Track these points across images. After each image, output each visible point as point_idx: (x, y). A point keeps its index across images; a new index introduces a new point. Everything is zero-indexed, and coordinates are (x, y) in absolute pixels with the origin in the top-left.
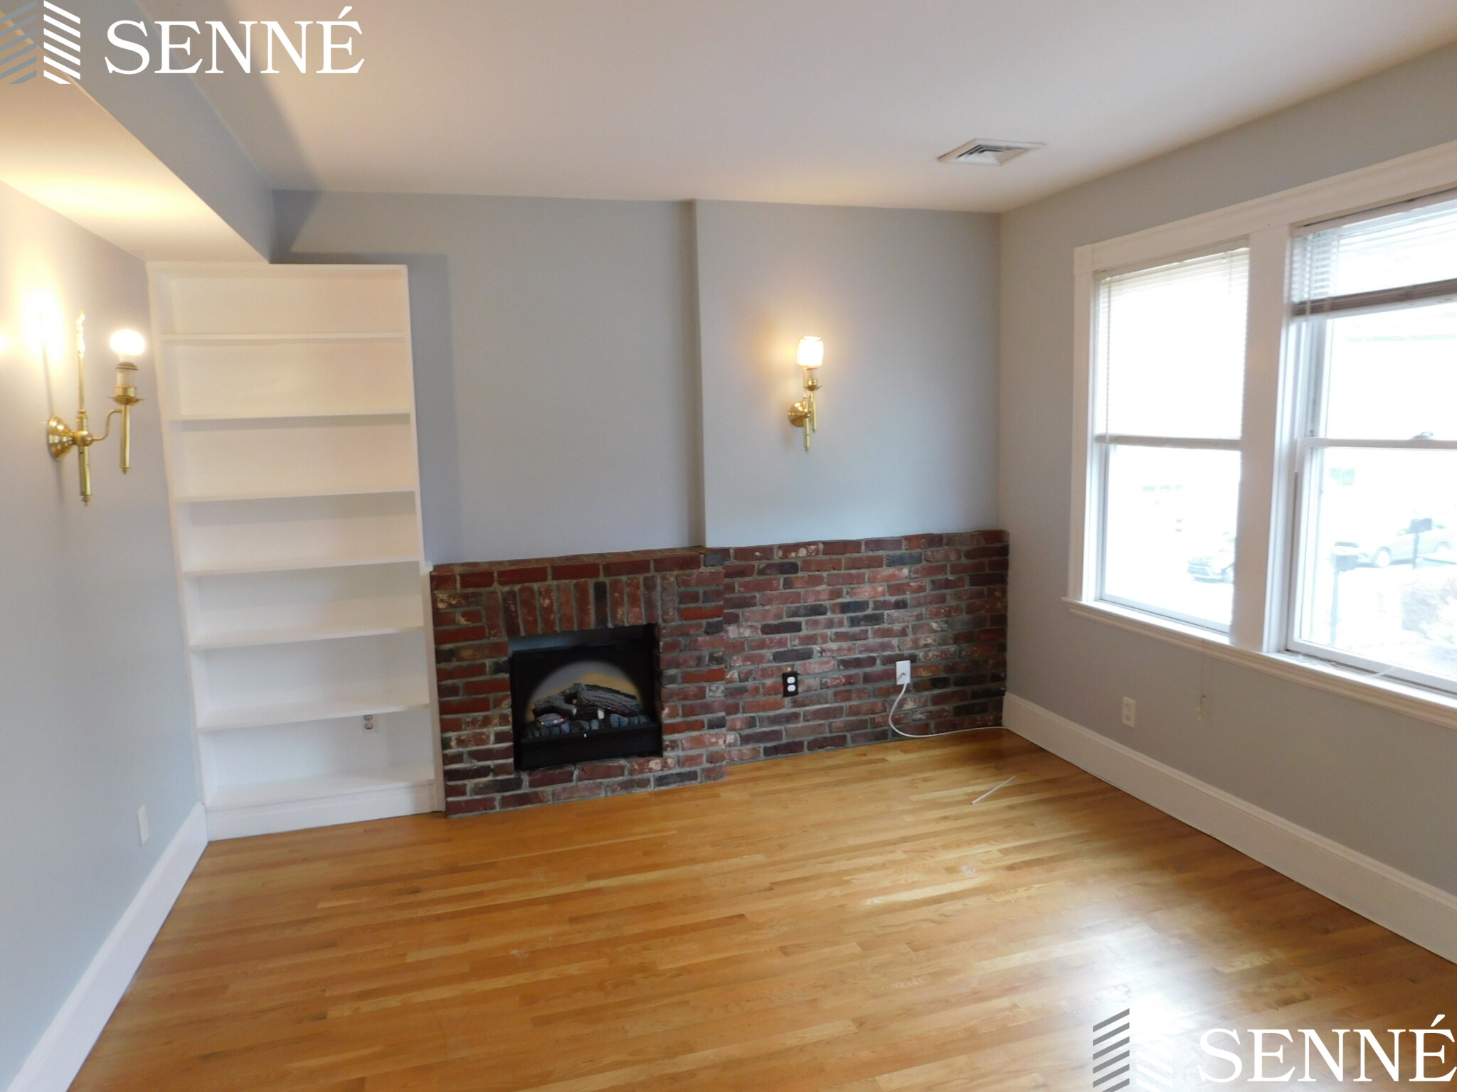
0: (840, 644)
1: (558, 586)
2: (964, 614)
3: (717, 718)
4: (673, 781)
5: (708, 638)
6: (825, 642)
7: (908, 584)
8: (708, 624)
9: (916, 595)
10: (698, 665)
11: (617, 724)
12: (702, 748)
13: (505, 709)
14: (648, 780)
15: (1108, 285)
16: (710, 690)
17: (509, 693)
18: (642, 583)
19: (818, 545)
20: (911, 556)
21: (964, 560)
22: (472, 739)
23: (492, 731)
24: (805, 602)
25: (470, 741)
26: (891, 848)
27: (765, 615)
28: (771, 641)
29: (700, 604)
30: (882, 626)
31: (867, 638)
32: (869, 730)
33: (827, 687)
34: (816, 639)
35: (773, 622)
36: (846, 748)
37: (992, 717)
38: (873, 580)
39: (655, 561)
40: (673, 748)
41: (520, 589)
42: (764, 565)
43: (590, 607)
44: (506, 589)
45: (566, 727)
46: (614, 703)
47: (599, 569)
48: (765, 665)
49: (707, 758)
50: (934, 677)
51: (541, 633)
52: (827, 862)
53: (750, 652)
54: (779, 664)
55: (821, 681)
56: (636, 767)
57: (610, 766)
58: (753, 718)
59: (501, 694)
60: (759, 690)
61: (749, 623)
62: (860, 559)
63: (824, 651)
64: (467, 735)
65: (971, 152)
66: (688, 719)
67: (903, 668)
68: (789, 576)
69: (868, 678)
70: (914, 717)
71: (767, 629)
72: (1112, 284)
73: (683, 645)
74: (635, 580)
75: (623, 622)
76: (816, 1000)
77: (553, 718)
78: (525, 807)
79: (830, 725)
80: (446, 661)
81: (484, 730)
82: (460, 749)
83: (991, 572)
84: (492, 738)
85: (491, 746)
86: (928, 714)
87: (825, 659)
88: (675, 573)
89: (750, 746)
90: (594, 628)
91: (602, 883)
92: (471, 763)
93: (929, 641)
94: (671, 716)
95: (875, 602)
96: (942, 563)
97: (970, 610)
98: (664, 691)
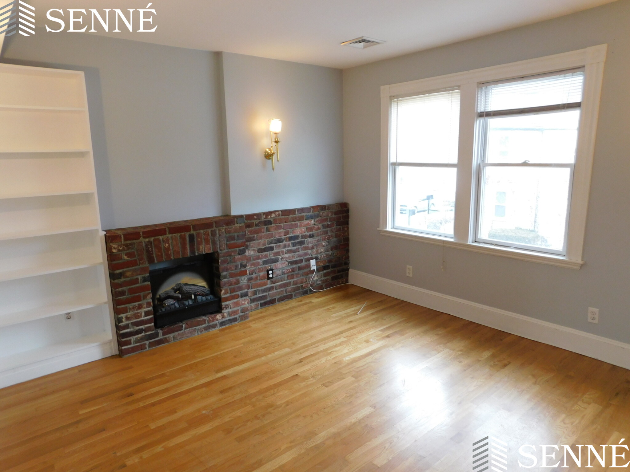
0: (289, 254)
1: (172, 237)
2: (334, 238)
3: (245, 292)
4: (227, 323)
5: (239, 256)
6: (283, 254)
7: (314, 227)
8: (240, 250)
9: (317, 231)
10: (236, 269)
11: (201, 301)
12: (238, 306)
13: (149, 299)
14: (216, 325)
15: (397, 102)
16: (241, 280)
17: (150, 291)
18: (210, 233)
19: (279, 212)
20: (315, 215)
21: (334, 216)
22: (133, 316)
23: (143, 311)
24: (275, 237)
25: (132, 317)
26: (338, 337)
27: (259, 244)
28: (262, 256)
29: (236, 241)
30: (305, 246)
31: (299, 251)
32: (301, 290)
33: (284, 274)
34: (280, 253)
35: (262, 247)
36: (292, 299)
37: (345, 280)
38: (300, 226)
39: (215, 222)
40: (226, 308)
41: (153, 240)
42: (258, 222)
43: (187, 246)
44: (147, 240)
45: (177, 305)
46: (198, 290)
47: (190, 228)
48: (260, 267)
49: (241, 311)
50: (324, 265)
51: (164, 260)
52: (317, 347)
53: (253, 261)
54: (265, 266)
55: (282, 271)
56: (211, 319)
57: (199, 320)
58: (255, 290)
59: (147, 292)
60: (258, 278)
61: (253, 249)
62: (296, 218)
63: (283, 258)
64: (131, 314)
65: (356, 42)
66: (232, 294)
67: (313, 262)
68: (268, 226)
69: (300, 268)
70: (317, 283)
71: (260, 251)
72: (398, 102)
73: (229, 261)
74: (207, 232)
75: (202, 252)
76: (351, 402)
77: (170, 301)
78: (161, 345)
79: (286, 290)
80: (118, 279)
81: (139, 311)
82: (128, 322)
83: (343, 220)
84: (143, 314)
85: (143, 318)
86: (322, 281)
87: (283, 262)
88: (224, 228)
89: (254, 303)
90: (189, 256)
91: (224, 373)
92: (133, 328)
93: (322, 250)
94: (225, 294)
95: (302, 236)
96: (326, 217)
97: (337, 236)
98: (222, 283)
